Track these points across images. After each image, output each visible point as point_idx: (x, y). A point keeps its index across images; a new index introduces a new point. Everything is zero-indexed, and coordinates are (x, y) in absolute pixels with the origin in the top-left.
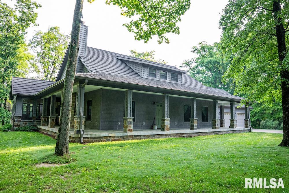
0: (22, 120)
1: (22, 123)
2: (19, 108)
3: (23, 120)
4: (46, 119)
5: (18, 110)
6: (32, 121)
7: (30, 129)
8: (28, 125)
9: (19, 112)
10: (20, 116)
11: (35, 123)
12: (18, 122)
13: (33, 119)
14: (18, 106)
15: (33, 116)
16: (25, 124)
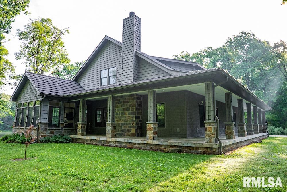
0: (49, 128)
1: (49, 131)
2: (44, 112)
3: (51, 128)
4: (84, 126)
5: (44, 115)
6: (60, 128)
7: (66, 140)
8: (55, 134)
9: (44, 117)
10: (46, 122)
11: (62, 131)
12: (44, 130)
13: (60, 127)
14: (44, 109)
15: (61, 123)
16: (53, 133)
